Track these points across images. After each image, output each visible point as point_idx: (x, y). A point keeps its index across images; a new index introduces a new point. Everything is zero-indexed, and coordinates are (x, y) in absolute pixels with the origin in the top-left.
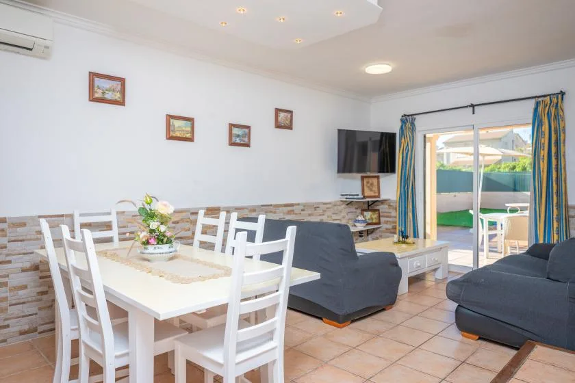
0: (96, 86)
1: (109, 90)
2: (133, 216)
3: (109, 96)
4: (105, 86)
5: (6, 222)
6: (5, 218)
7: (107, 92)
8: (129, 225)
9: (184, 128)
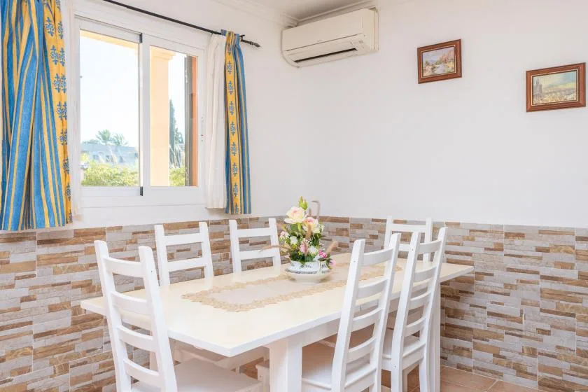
0: (424, 62)
1: (440, 62)
2: (471, 231)
3: (440, 70)
4: (434, 59)
5: (348, 222)
6: (349, 218)
7: (438, 66)
8: (466, 242)
9: (561, 87)
